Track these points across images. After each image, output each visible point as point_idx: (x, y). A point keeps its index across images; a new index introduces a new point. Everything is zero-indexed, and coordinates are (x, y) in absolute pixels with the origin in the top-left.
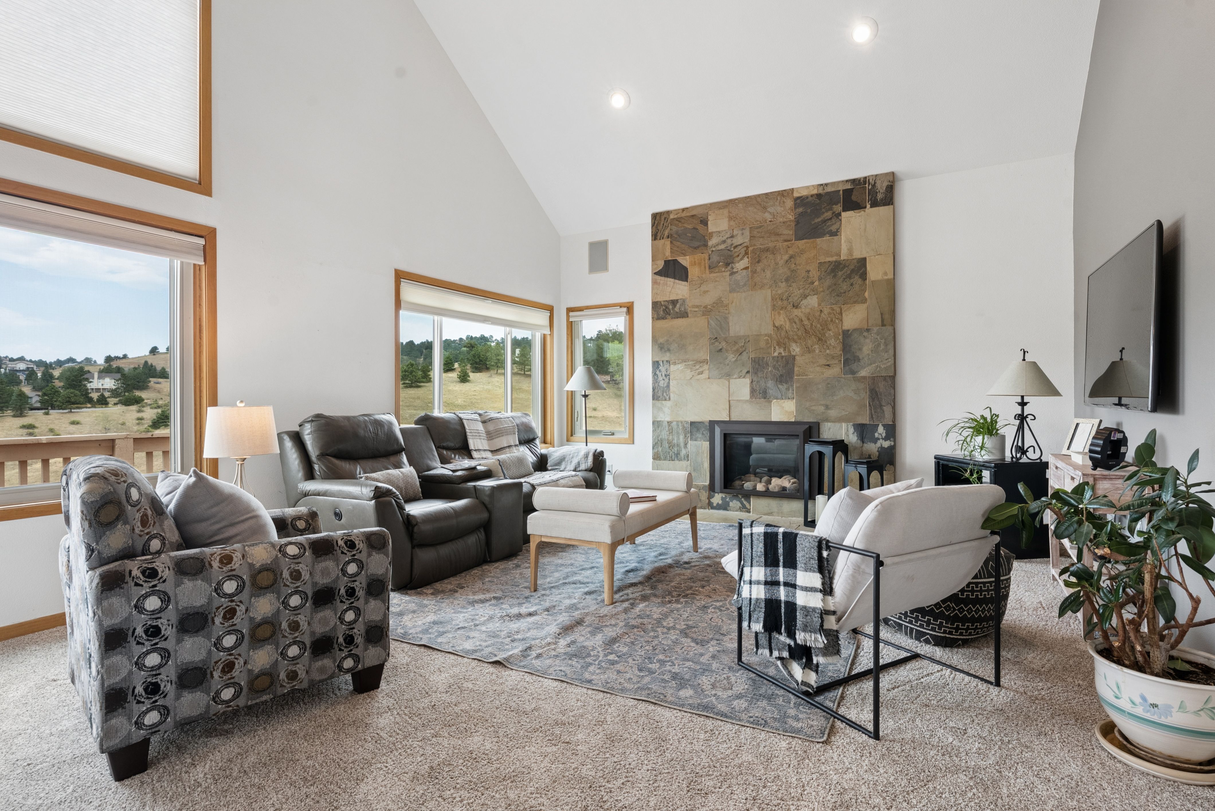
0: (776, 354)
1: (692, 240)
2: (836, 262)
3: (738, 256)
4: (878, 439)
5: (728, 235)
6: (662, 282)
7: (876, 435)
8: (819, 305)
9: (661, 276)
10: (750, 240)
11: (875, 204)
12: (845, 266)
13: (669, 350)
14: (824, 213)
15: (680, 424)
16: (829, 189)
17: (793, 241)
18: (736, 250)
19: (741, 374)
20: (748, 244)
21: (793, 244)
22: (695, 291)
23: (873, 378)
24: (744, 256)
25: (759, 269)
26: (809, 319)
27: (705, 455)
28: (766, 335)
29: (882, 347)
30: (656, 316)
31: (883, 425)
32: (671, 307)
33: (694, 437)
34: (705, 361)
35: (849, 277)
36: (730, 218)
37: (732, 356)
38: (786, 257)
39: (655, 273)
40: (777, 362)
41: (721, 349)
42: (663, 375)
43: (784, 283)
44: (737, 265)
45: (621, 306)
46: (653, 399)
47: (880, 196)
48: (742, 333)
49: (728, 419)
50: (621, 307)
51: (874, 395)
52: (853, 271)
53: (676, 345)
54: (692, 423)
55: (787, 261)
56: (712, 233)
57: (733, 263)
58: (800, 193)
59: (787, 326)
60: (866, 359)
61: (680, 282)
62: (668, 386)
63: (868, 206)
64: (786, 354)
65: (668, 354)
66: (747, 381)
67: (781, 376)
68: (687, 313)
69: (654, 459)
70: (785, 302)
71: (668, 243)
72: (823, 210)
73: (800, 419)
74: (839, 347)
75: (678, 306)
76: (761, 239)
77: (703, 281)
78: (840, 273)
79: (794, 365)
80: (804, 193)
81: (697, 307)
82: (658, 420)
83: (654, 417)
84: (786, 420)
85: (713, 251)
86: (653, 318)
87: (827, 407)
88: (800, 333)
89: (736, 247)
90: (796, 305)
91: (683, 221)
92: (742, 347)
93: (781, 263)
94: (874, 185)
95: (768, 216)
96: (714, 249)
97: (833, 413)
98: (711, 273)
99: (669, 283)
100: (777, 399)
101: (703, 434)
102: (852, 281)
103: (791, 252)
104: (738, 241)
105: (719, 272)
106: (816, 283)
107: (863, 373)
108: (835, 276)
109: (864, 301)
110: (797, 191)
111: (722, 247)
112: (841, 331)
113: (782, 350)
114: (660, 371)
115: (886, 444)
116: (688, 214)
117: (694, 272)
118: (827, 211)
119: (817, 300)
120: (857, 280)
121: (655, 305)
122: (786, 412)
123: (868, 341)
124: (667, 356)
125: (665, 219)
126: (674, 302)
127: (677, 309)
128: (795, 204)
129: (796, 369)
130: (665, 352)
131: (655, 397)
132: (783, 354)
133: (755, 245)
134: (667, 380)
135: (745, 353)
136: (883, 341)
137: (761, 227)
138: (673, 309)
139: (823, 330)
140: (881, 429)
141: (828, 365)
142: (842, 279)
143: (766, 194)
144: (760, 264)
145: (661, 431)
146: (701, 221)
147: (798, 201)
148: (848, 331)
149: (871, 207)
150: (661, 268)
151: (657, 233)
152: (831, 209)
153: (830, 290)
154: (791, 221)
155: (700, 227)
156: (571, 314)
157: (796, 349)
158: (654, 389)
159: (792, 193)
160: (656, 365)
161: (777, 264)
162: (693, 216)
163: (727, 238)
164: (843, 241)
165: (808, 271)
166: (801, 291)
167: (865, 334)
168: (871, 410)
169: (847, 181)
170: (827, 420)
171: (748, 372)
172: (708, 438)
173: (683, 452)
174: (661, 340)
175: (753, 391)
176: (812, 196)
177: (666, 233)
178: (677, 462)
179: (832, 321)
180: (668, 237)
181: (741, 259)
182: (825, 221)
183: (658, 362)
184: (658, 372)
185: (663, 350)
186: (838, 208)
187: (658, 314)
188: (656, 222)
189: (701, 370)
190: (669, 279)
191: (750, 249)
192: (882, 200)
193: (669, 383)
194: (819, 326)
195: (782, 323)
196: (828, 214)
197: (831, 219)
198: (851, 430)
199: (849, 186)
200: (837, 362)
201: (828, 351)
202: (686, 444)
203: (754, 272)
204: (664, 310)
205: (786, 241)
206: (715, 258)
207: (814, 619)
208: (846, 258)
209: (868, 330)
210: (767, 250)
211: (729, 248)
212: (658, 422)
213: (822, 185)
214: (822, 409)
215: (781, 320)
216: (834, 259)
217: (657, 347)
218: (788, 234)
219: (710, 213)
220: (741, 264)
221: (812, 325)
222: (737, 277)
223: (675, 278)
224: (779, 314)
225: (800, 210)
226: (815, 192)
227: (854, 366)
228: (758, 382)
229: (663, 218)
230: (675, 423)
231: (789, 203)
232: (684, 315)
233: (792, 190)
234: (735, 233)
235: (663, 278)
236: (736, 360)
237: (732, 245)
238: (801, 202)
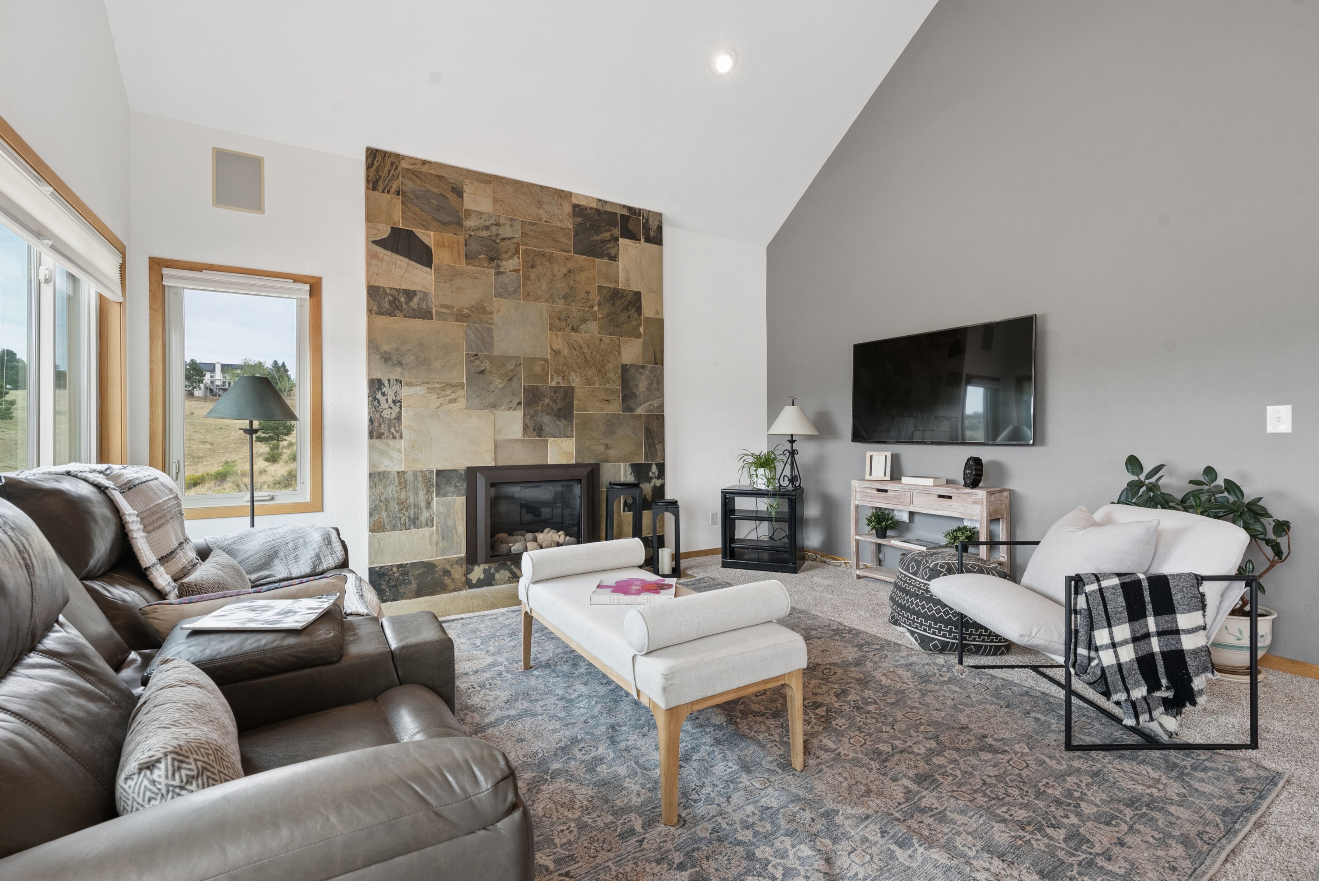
0: (554, 384)
1: (438, 210)
2: (614, 289)
3: (507, 252)
4: (652, 478)
5: (492, 221)
6: (386, 258)
7: (651, 474)
8: (599, 333)
9: (385, 247)
10: (522, 237)
11: (648, 240)
12: (623, 296)
13: (400, 364)
14: (602, 232)
15: (419, 475)
16: (608, 208)
17: (572, 254)
18: (503, 243)
19: (510, 406)
20: (520, 241)
21: (572, 256)
22: (444, 285)
23: (648, 417)
24: (513, 255)
25: (532, 276)
26: (589, 347)
27: (460, 515)
28: (542, 359)
29: (655, 385)
30: (375, 308)
31: (656, 464)
32: (403, 299)
33: (442, 492)
34: (461, 386)
35: (626, 308)
36: (496, 200)
37: (499, 380)
38: (564, 270)
39: (374, 242)
40: (555, 392)
41: (483, 371)
42: (390, 401)
43: (562, 300)
44: (505, 263)
45: (297, 279)
46: (371, 436)
47: (652, 234)
48: (511, 353)
49: (492, 464)
50: (295, 281)
51: (648, 432)
52: (630, 302)
53: (413, 358)
54: (439, 472)
55: (565, 275)
56: (470, 210)
57: (499, 259)
58: (578, 200)
59: (566, 351)
60: (641, 396)
61: (419, 266)
62: (399, 418)
63: (643, 240)
64: (566, 385)
65: (398, 370)
66: (519, 413)
67: (559, 410)
68: (430, 313)
69: (370, 531)
70: (563, 323)
71: (398, 201)
72: (602, 229)
73: (580, 461)
74: (619, 381)
75: (416, 300)
76: (535, 240)
77: (454, 274)
78: (618, 303)
79: (573, 397)
80: (583, 203)
81: (447, 307)
82: (381, 469)
83: (372, 464)
84: (564, 462)
85: (471, 236)
86: (370, 311)
87: (607, 447)
88: (579, 361)
89: (503, 239)
90: (575, 328)
91: (423, 178)
92: (512, 371)
93: (559, 275)
94: (647, 220)
95: (541, 212)
96: (472, 233)
97: (612, 453)
98: (467, 264)
99: (399, 263)
100: (554, 437)
101: (456, 486)
102: (629, 313)
103: (570, 265)
104: (506, 232)
105: (480, 266)
106: (596, 308)
107: (640, 410)
108: (614, 304)
109: (638, 336)
110: (576, 197)
111: (484, 234)
112: (620, 365)
113: (560, 379)
114: (384, 394)
115: (658, 483)
116: (432, 172)
117: (440, 257)
118: (606, 231)
119: (597, 327)
120: (633, 312)
121: (373, 292)
122: (565, 452)
123: (643, 377)
124: (396, 373)
125: (392, 164)
126: (410, 295)
127: (414, 303)
128: (574, 211)
129: (575, 403)
130: (394, 365)
131: (375, 434)
132: (562, 385)
133: (526, 245)
134: (396, 409)
135: (515, 379)
136: (655, 379)
137: (534, 224)
138: (407, 303)
139: (603, 361)
140: (654, 469)
141: (608, 400)
142: (620, 309)
143: (542, 187)
144: (534, 270)
145: (385, 487)
146: (453, 188)
147: (577, 209)
148: (626, 365)
149: (645, 241)
150: (385, 236)
151: (378, 181)
152: (610, 231)
153: (609, 318)
154: (569, 229)
155: (451, 196)
156: (166, 271)
157: (576, 380)
158: (371, 421)
159: (571, 197)
160: (375, 385)
161: (553, 275)
162: (439, 176)
163: (491, 224)
164: (620, 269)
165: (588, 293)
166: (581, 313)
167: (641, 370)
168: (645, 449)
169: (624, 206)
170: (607, 461)
171: (520, 403)
172: (464, 491)
173: (425, 515)
174: (386, 347)
175: (525, 428)
176: (591, 208)
177: (394, 187)
178: (414, 530)
179: (611, 352)
180: (398, 194)
181: (511, 258)
182: (605, 241)
183: (379, 381)
184: (379, 396)
185: (390, 363)
186: (617, 232)
187: (380, 306)
188: (376, 164)
189: (453, 396)
190: (398, 257)
191: (522, 248)
192: (654, 237)
193: (400, 413)
194: (598, 356)
195: (560, 347)
196: (607, 235)
197: (609, 241)
198: (629, 470)
199: (625, 213)
200: (615, 397)
201: (608, 386)
202: (428, 504)
203: (527, 278)
204: (390, 303)
205: (563, 250)
206: (474, 246)
207: (1202, 659)
208: (624, 288)
209: (643, 367)
210: (543, 255)
211: (494, 238)
212: (379, 473)
213: (601, 200)
214: (602, 448)
215: (559, 344)
216: (612, 285)
217: (378, 357)
218: (566, 244)
219: (466, 181)
220: (510, 264)
221: (592, 353)
222: (506, 279)
223: (410, 259)
224: (557, 335)
225: (579, 220)
226: (594, 205)
227: (631, 403)
228: (532, 416)
229: (388, 161)
230: (410, 474)
231: (568, 209)
232: (427, 315)
233: (571, 193)
234: (502, 221)
235: (389, 253)
236: (504, 388)
237: (498, 235)
238: (578, 210)
